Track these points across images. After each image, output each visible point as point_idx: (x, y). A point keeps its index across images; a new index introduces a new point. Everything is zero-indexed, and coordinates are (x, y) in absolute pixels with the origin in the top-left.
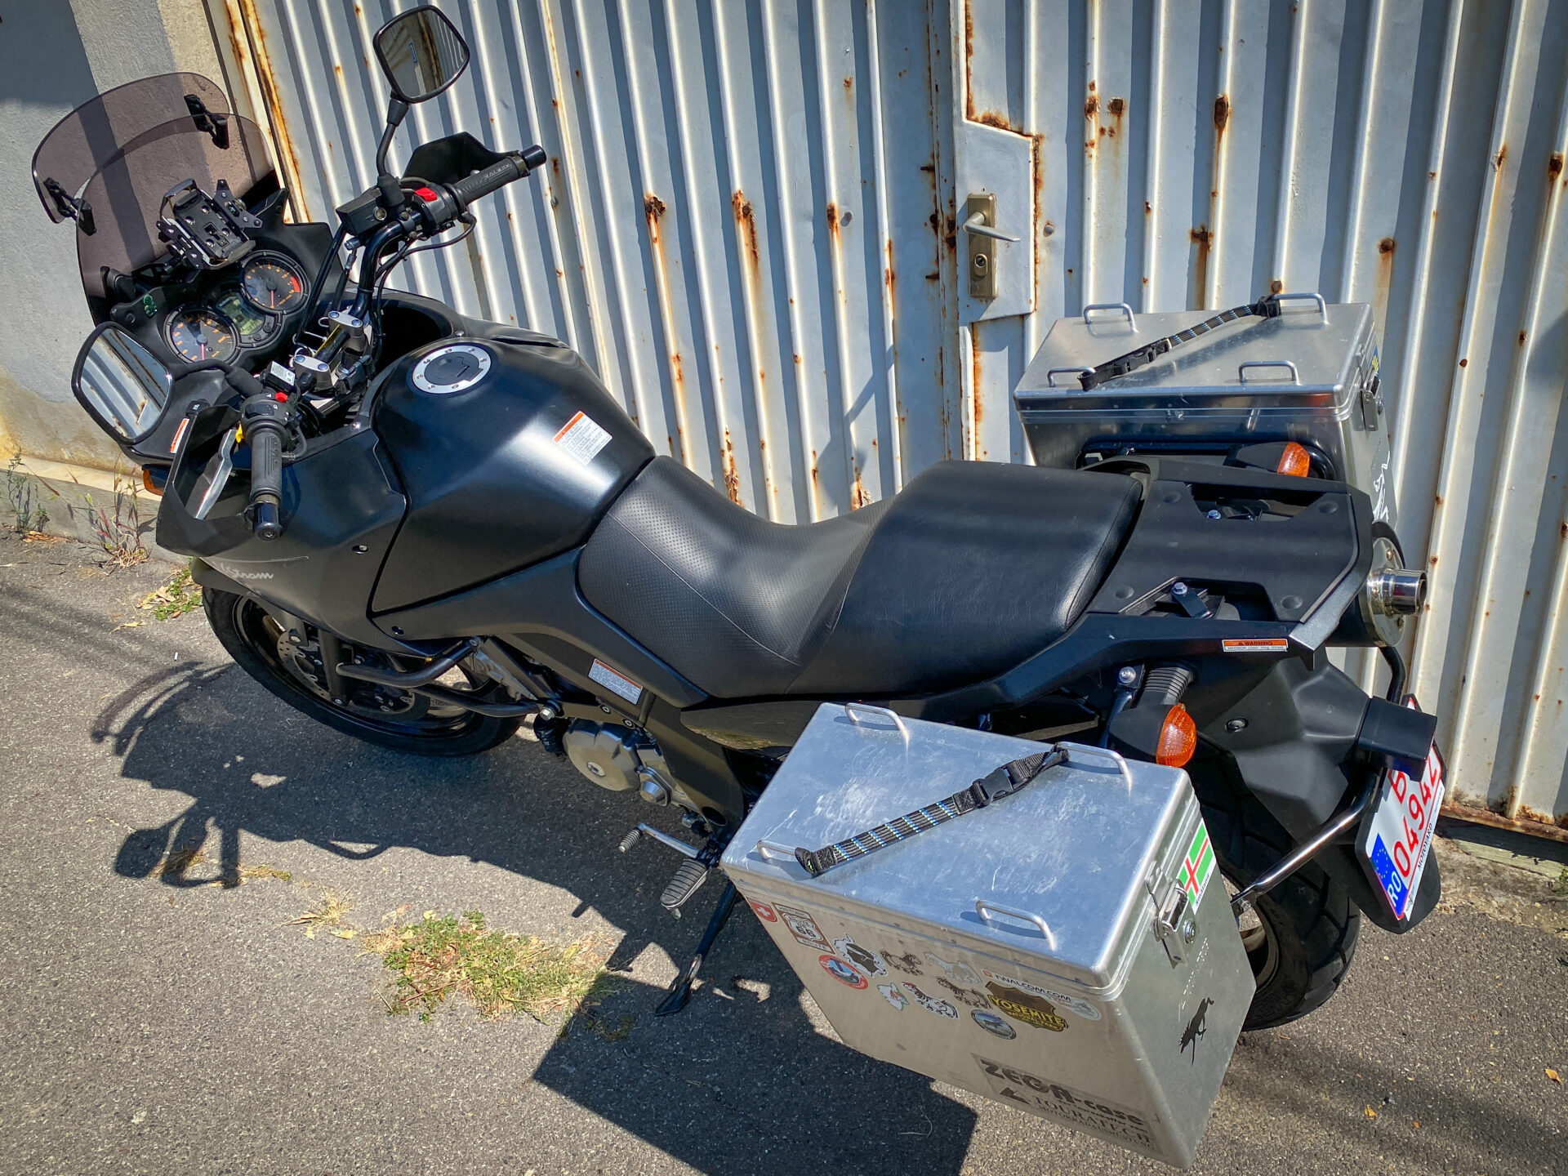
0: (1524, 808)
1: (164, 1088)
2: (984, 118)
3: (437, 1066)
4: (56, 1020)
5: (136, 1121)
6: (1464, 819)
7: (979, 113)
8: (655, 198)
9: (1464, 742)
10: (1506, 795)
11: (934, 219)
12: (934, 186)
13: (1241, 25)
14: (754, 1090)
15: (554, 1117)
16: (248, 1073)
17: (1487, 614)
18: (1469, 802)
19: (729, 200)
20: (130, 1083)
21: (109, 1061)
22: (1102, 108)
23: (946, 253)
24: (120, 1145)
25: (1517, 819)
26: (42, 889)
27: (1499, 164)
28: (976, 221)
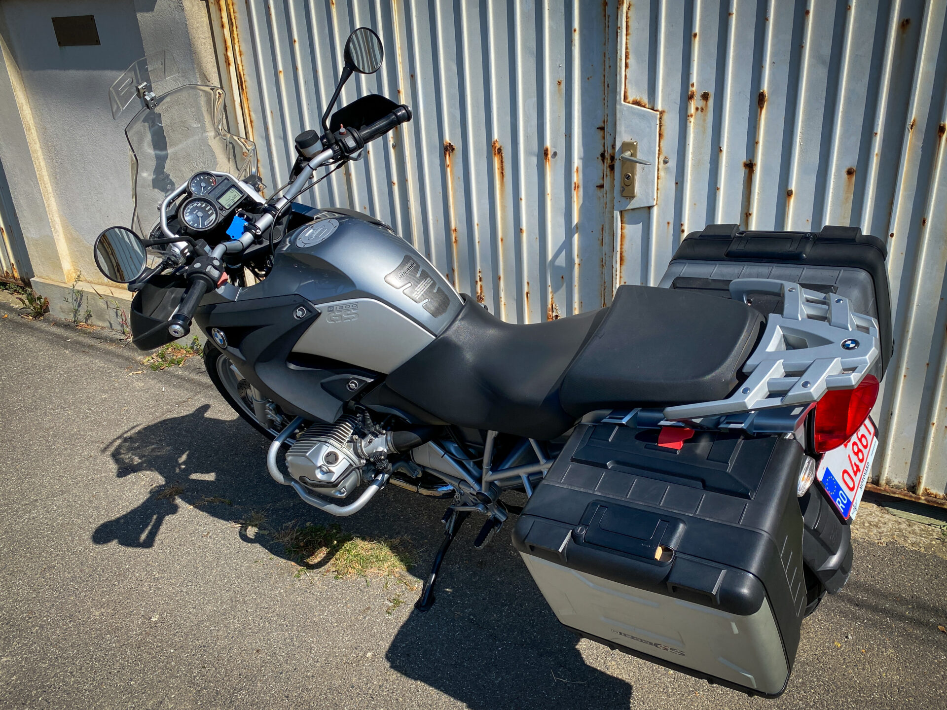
0: (926, 489)
1: (168, 604)
2: (633, 101)
3: (317, 600)
4: (107, 568)
5: (153, 619)
6: (892, 495)
7: (630, 99)
8: (450, 144)
9: (892, 450)
10: (916, 481)
11: (603, 156)
12: (604, 138)
13: (773, 55)
14: (492, 618)
15: (381, 628)
16: (213, 599)
17: (905, 376)
18: (895, 485)
19: (491, 144)
20: (149, 601)
21: (137, 590)
22: (697, 97)
23: (608, 173)
24: (145, 631)
25: (922, 495)
26: (97, 502)
27: (912, 128)
28: (627, 154)
